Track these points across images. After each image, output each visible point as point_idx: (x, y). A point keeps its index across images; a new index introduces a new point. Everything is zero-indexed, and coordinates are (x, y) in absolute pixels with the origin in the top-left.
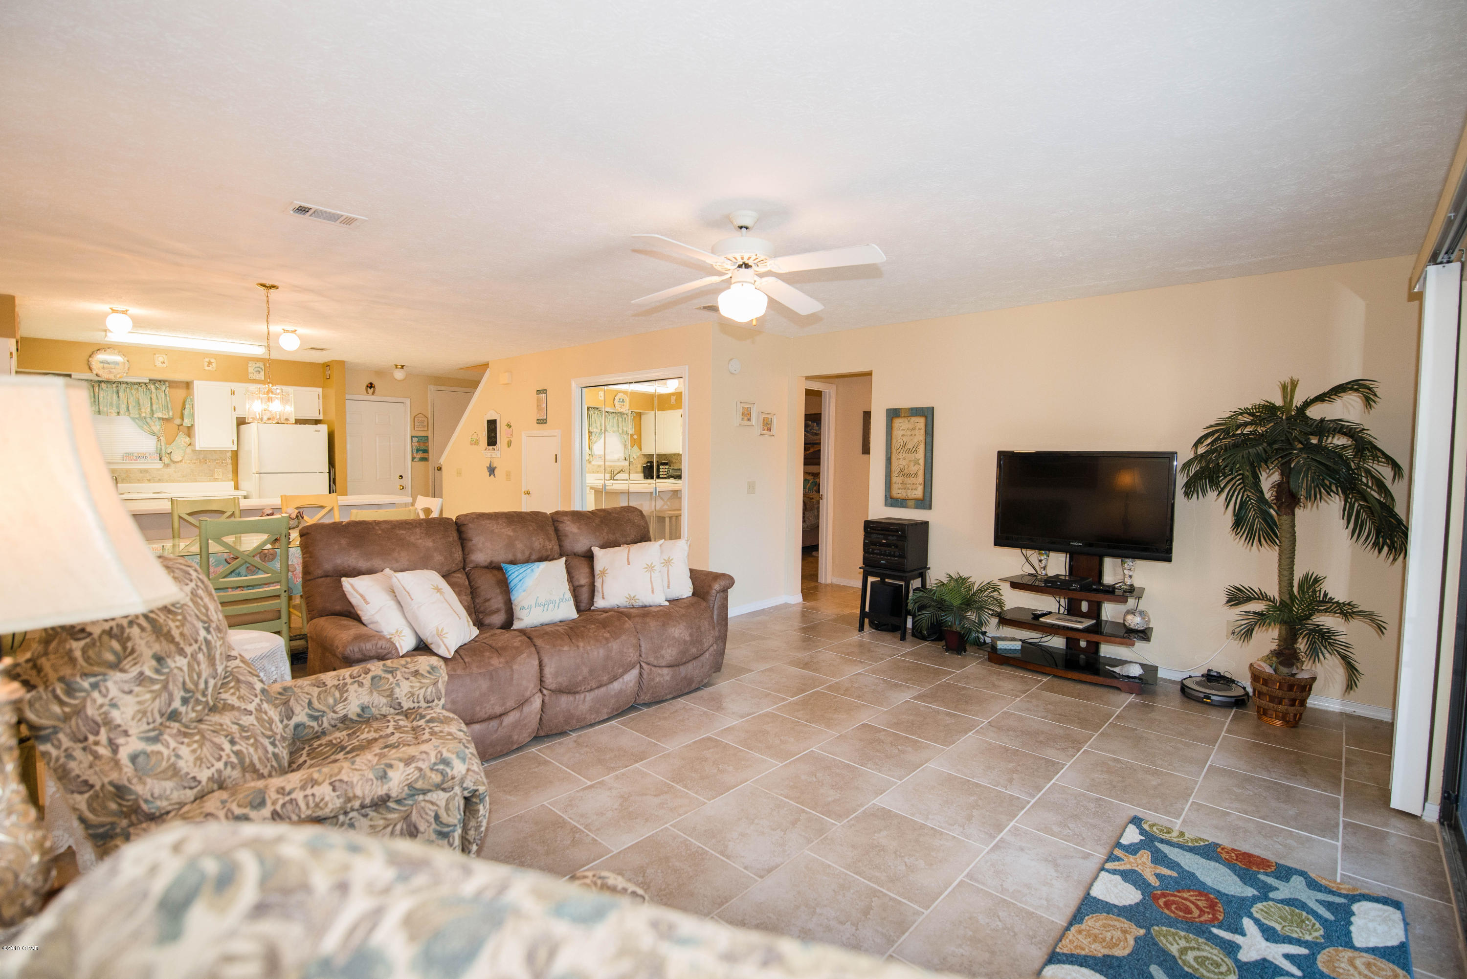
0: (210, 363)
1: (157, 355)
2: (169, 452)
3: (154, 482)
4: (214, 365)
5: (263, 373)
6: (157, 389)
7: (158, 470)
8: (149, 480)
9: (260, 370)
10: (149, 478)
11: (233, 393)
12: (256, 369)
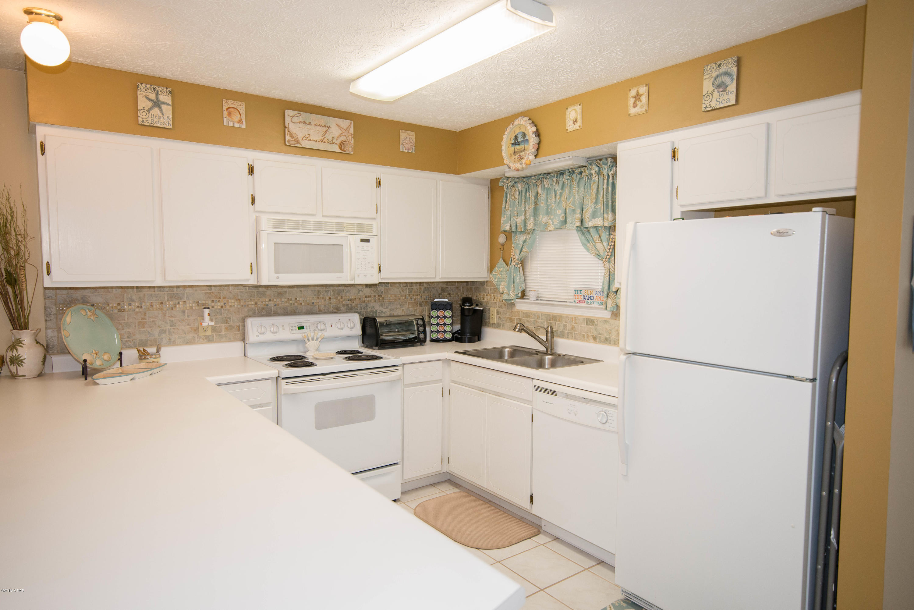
0: (637, 97)
1: (569, 110)
2: (614, 290)
3: (601, 342)
4: (644, 99)
5: (732, 87)
6: (599, 173)
7: (606, 321)
8: (595, 338)
9: (727, 80)
10: (595, 334)
11: (674, 155)
12: (718, 82)
